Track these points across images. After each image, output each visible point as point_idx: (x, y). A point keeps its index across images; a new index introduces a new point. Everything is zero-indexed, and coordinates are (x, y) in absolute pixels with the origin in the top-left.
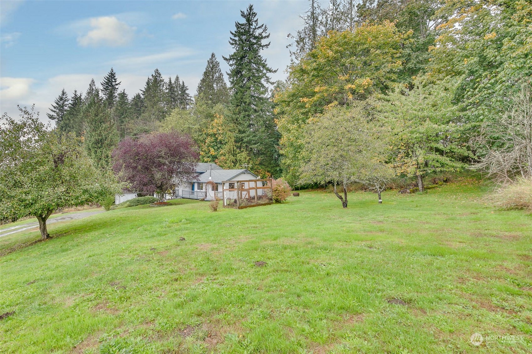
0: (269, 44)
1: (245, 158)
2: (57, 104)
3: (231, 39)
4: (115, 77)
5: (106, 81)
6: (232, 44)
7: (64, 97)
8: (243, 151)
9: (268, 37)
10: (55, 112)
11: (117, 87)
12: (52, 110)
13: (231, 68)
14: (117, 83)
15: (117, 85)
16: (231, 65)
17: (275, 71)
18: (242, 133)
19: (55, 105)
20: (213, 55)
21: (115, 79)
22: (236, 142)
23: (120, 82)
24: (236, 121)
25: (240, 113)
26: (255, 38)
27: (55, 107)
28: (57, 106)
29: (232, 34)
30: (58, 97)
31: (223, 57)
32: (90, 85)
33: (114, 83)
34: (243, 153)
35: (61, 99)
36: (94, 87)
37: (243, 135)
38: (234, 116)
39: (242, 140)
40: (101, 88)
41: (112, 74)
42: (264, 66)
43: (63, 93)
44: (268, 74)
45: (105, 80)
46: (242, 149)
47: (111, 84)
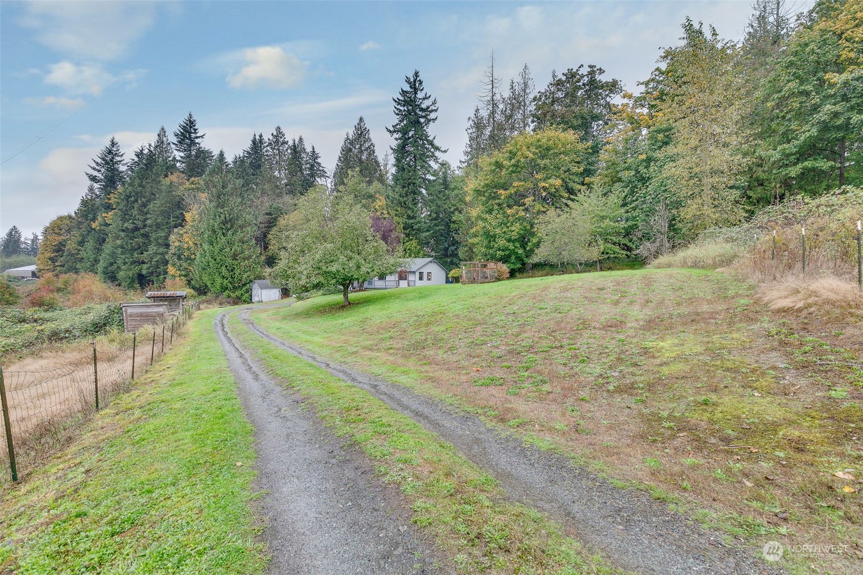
0: (436, 118)
1: (416, 248)
2: (103, 159)
3: (395, 108)
4: (194, 126)
5: (182, 131)
6: (398, 114)
7: (114, 149)
8: (412, 239)
9: (436, 111)
10: (99, 171)
11: (197, 141)
12: (94, 169)
13: (397, 142)
14: (198, 135)
15: (197, 138)
16: (396, 139)
17: (445, 151)
18: (411, 219)
19: (99, 161)
20: (361, 119)
21: (195, 130)
22: (404, 228)
23: (204, 135)
24: (403, 205)
25: (407, 195)
26: (422, 110)
27: (97, 164)
28: (103, 162)
29: (395, 101)
30: (104, 148)
31: (387, 128)
32: (159, 135)
33: (193, 135)
34: (413, 242)
35: (110, 152)
36: (165, 139)
37: (412, 221)
38: (401, 199)
39: (412, 227)
40: (175, 140)
41: (190, 122)
42: (431, 143)
43: (113, 144)
44: (437, 154)
45: (179, 128)
46: (411, 237)
47: (190, 136)
